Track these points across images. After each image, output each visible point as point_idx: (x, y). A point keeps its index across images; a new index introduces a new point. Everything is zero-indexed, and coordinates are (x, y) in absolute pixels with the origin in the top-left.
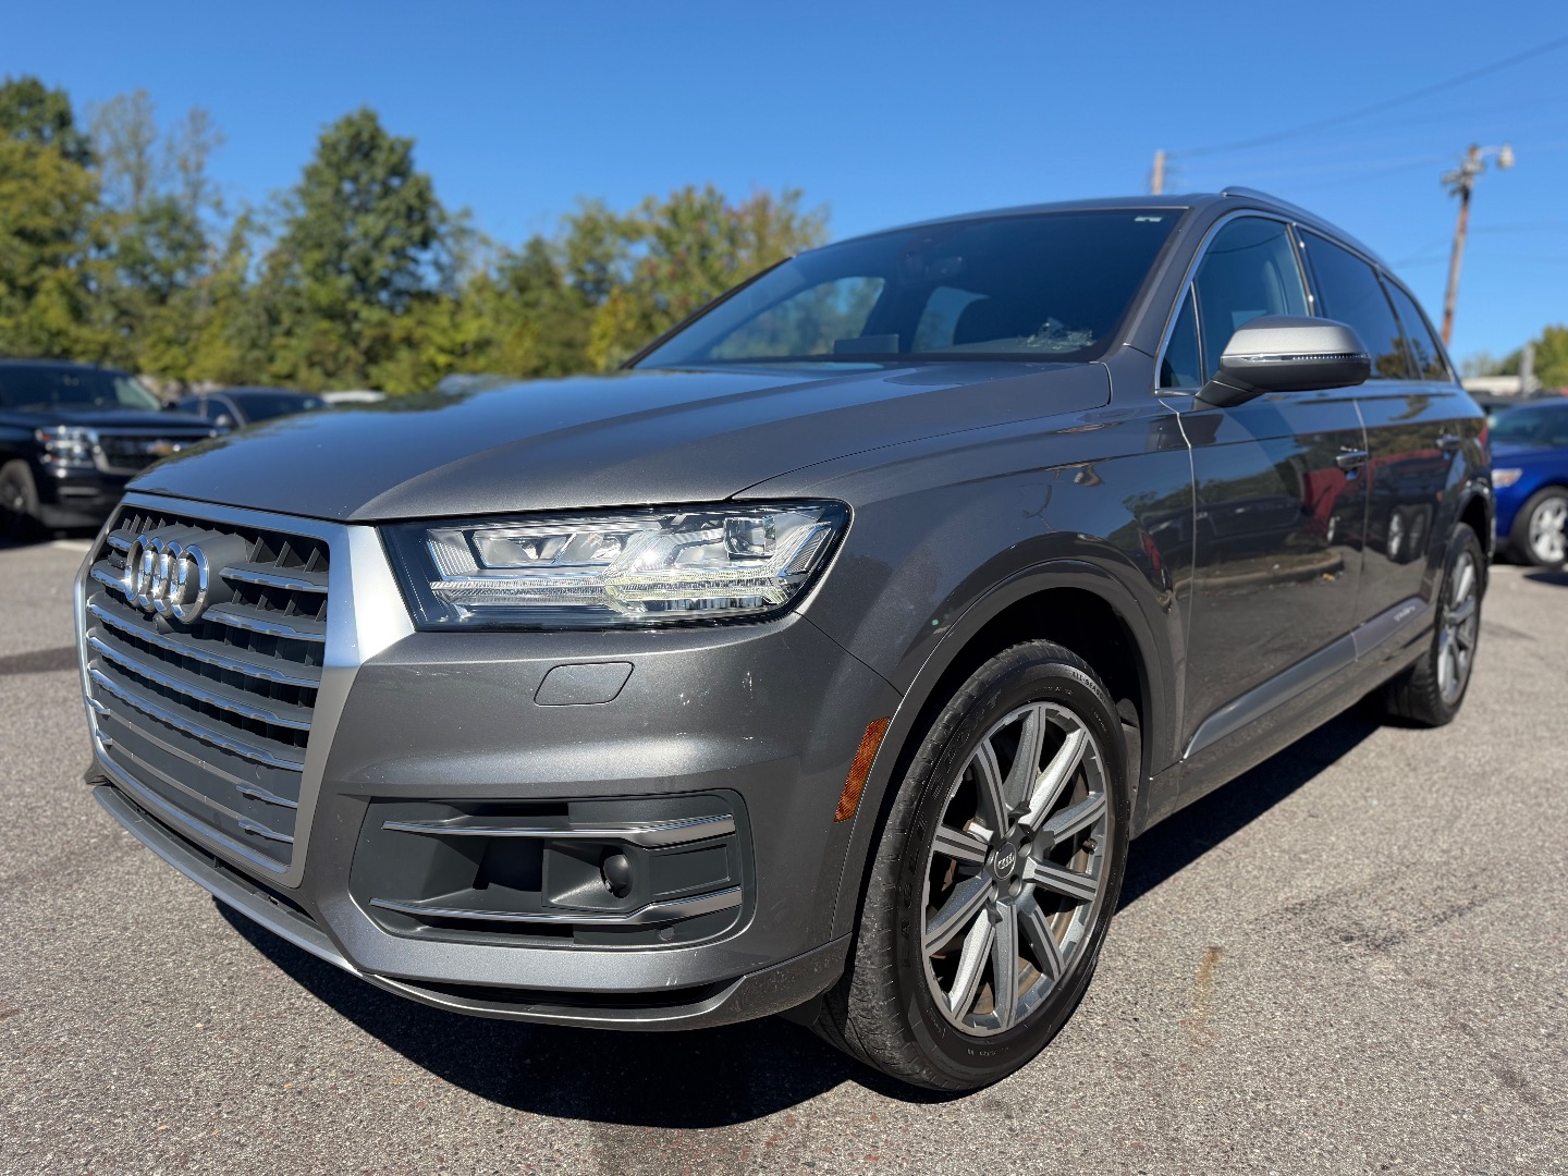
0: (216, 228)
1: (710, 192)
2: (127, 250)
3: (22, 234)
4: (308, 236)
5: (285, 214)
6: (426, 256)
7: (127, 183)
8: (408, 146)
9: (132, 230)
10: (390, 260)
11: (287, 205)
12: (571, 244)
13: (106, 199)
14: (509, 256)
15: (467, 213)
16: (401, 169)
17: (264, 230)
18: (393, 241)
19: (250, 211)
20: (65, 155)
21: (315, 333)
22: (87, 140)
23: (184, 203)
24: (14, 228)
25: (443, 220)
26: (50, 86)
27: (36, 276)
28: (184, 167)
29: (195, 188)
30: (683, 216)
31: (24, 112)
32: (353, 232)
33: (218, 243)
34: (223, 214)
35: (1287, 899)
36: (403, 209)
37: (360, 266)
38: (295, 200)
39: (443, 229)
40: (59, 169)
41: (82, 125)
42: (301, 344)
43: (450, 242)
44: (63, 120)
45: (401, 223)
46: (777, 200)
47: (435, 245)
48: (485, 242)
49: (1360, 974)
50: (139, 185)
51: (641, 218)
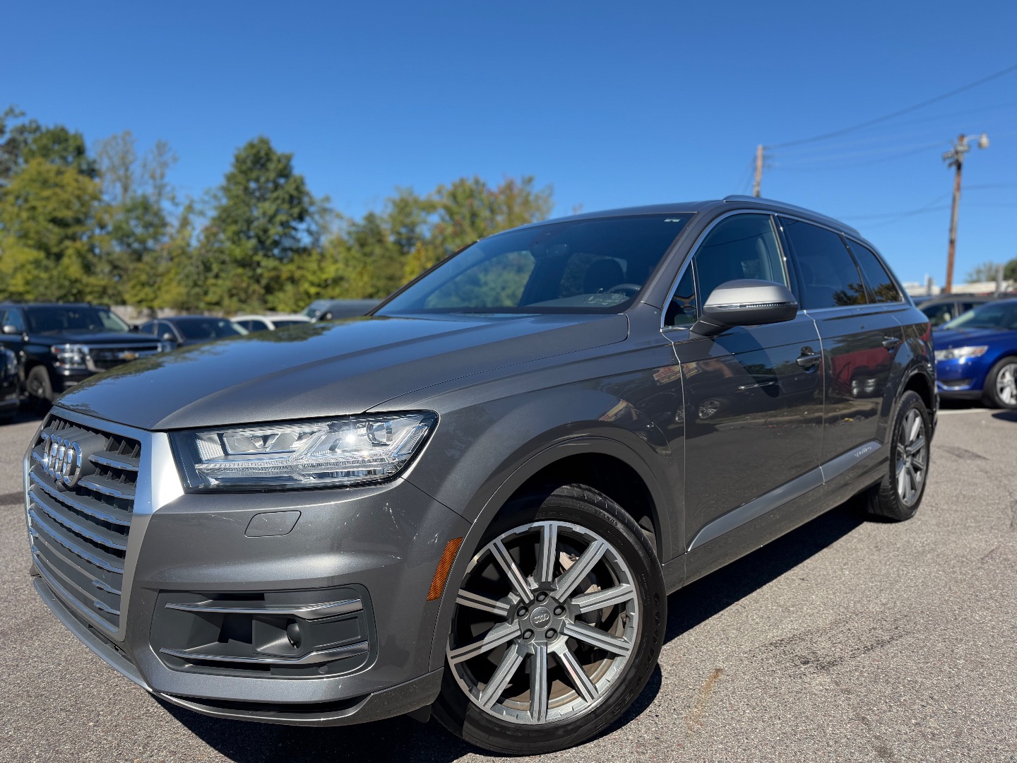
0: (171, 213)
1: (477, 182)
2: (118, 228)
3: (54, 221)
4: (229, 216)
5: (215, 203)
6: (302, 226)
7: (118, 188)
8: (289, 158)
9: (120, 216)
10: (280, 229)
11: (215, 197)
12: (391, 216)
13: (106, 198)
14: (354, 224)
15: (327, 199)
16: (285, 173)
17: (202, 213)
18: (282, 217)
19: (192, 201)
20: (81, 172)
21: (233, 277)
22: (94, 162)
23: (152, 199)
24: (49, 217)
25: (312, 203)
26: (72, 131)
27: (62, 246)
28: (153, 177)
29: (160, 189)
30: (460, 197)
31: (57, 147)
32: (256, 213)
33: (174, 222)
34: (176, 205)
35: (773, 637)
36: (287, 197)
37: (261, 234)
38: (220, 194)
39: (312, 209)
40: (77, 181)
41: (91, 154)
42: (225, 284)
43: (317, 217)
44: (80, 151)
45: (286, 206)
46: (518, 183)
47: (308, 219)
48: (339, 216)
49: (807, 685)
50: (126, 189)
51: (436, 198)
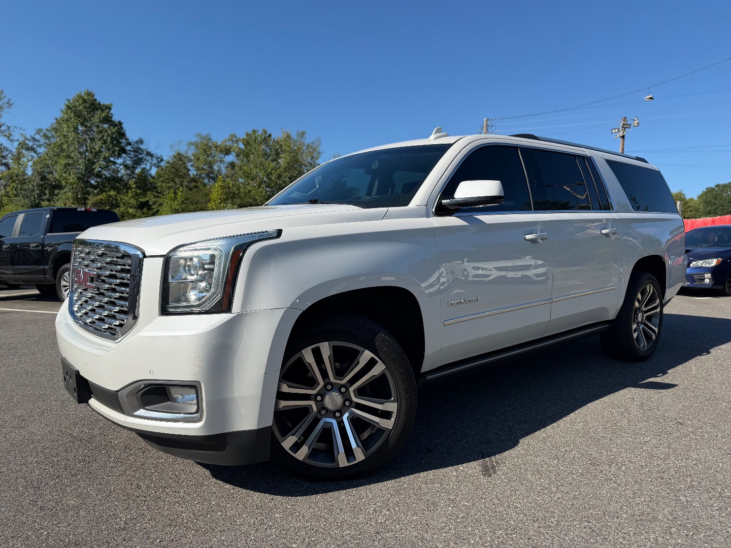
1: (265, 132)
6: (120, 161)
8: (109, 108)
11: (45, 136)
12: (196, 155)
15: (141, 141)
16: (107, 119)
19: (26, 139)
25: (129, 144)
30: (251, 143)
36: (109, 138)
39: (128, 148)
43: (132, 155)
46: (294, 136)
47: (124, 155)
48: (149, 154)
51: (229, 144)
